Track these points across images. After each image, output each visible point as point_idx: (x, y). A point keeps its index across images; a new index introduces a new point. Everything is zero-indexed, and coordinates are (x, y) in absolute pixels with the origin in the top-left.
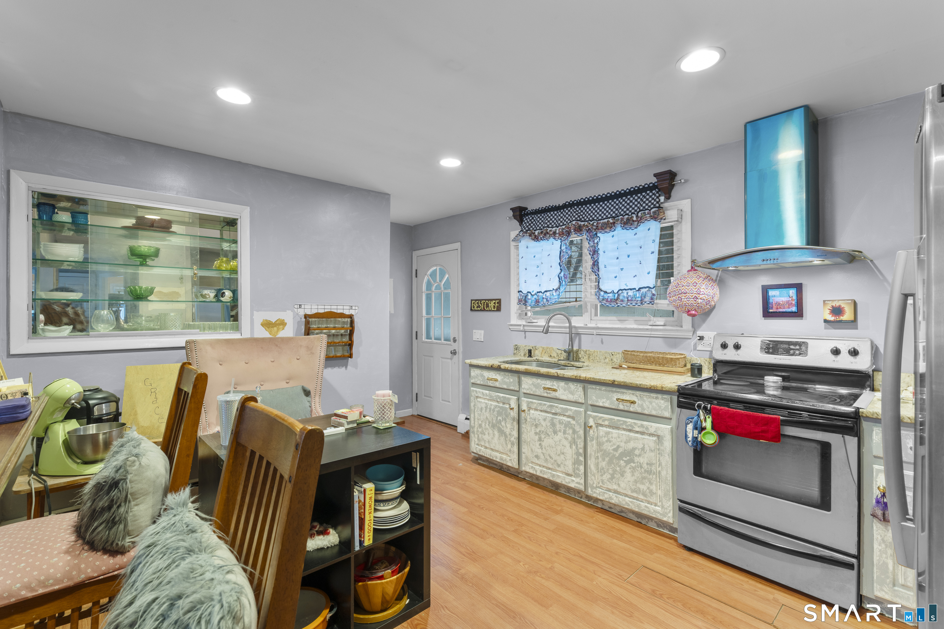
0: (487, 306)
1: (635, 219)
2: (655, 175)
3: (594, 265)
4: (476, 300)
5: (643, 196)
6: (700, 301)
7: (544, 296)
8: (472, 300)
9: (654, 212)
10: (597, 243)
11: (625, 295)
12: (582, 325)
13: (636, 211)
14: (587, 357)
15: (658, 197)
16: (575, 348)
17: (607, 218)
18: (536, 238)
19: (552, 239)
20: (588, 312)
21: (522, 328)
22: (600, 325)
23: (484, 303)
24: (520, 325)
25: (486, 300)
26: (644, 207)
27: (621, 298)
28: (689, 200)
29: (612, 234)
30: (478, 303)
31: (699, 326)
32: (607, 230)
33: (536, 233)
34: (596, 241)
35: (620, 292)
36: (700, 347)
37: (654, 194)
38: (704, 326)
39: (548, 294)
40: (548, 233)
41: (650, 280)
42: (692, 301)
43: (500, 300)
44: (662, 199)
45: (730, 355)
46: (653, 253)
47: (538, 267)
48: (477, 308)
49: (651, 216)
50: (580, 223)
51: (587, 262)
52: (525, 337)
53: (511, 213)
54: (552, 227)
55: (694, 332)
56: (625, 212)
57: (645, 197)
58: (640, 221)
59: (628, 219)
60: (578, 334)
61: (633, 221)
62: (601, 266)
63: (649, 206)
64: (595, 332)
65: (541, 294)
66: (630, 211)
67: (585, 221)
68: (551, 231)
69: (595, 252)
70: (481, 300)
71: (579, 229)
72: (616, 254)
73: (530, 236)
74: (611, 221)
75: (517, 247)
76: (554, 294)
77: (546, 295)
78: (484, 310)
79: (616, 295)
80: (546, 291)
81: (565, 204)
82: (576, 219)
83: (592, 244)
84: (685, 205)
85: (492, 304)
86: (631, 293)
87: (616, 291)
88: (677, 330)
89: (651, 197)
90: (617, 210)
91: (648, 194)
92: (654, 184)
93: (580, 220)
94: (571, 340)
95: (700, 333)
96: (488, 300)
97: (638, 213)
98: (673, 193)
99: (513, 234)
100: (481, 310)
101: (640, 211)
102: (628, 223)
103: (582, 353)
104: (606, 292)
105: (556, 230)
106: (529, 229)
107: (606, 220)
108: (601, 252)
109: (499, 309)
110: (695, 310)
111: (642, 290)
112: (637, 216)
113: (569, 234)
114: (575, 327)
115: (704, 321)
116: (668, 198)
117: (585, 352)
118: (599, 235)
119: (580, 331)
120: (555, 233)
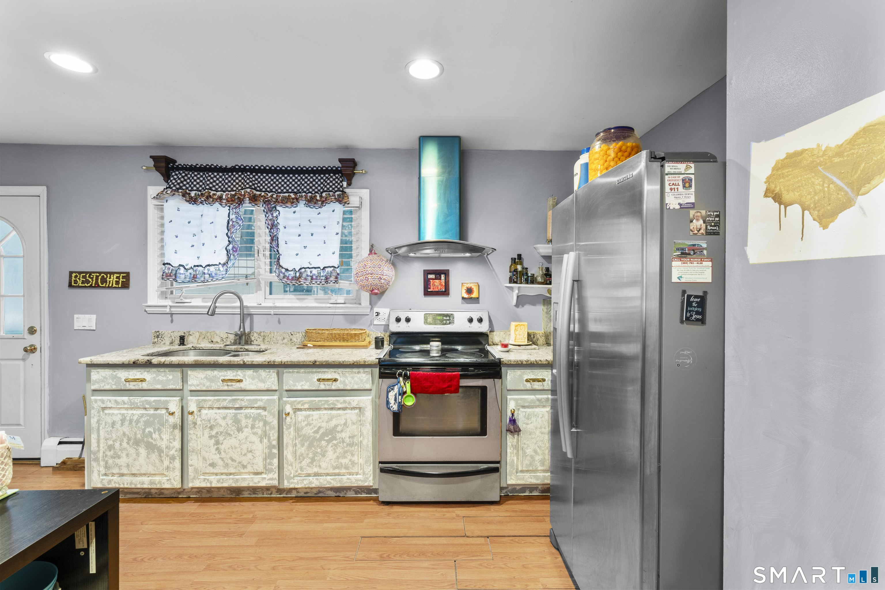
0: (104, 280)
1: (318, 198)
2: (340, 160)
3: (272, 240)
4: (80, 273)
5: (327, 178)
6: (383, 281)
7: (206, 271)
8: (71, 273)
9: (338, 195)
10: (277, 217)
11: (309, 274)
12: (255, 305)
13: (319, 190)
14: (261, 339)
15: (341, 182)
16: (247, 330)
17: (288, 192)
18: (193, 201)
19: (217, 205)
20: (260, 290)
21: (168, 310)
22: (278, 304)
23: (97, 277)
24: (166, 306)
25: (100, 273)
26: (328, 189)
27: (304, 275)
28: (368, 190)
29: (293, 209)
30: (83, 277)
31: (376, 303)
32: (289, 205)
33: (193, 194)
34: (275, 215)
35: (303, 270)
36: (376, 322)
37: (337, 178)
38: (380, 303)
39: (212, 269)
40: (210, 196)
41: (335, 261)
42: (377, 282)
43: (128, 274)
44: (345, 184)
45: (403, 327)
46: (337, 234)
47: (194, 235)
48: (83, 282)
49: (335, 199)
50: (255, 192)
51: (260, 236)
52: (172, 321)
53: (151, 163)
54: (216, 190)
55: (372, 309)
56: (308, 190)
57: (329, 179)
58: (324, 202)
59: (311, 197)
60: (251, 315)
61: (317, 200)
62: (281, 242)
63: (333, 189)
64: (272, 312)
65: (200, 268)
66: (313, 190)
67: (261, 190)
68: (214, 194)
69: (273, 226)
70: (90, 273)
71: (254, 199)
72: (298, 231)
73: (184, 196)
74: (293, 196)
75: (161, 208)
76: (221, 269)
77: (208, 270)
78: (97, 286)
79: (298, 275)
80: (209, 265)
81: (234, 167)
82: (250, 187)
83: (270, 217)
84: (365, 193)
85: (114, 278)
86: (315, 271)
87: (297, 270)
88: (357, 308)
89: (334, 180)
90: (299, 185)
91: (332, 177)
92: (337, 168)
93: (255, 189)
94: (243, 321)
95: (376, 310)
96: (106, 273)
97: (322, 193)
98: (355, 180)
99: (153, 190)
100: (91, 286)
101: (324, 191)
102: (311, 201)
103: (255, 335)
104: (287, 270)
105: (222, 195)
106: (181, 188)
107: (287, 195)
108: (281, 227)
109: (126, 285)
110: (378, 290)
111: (327, 269)
112: (321, 196)
113: (241, 201)
114: (247, 307)
115: (380, 299)
116: (349, 184)
117: (259, 334)
118: (278, 208)
119: (252, 311)
120: (220, 198)
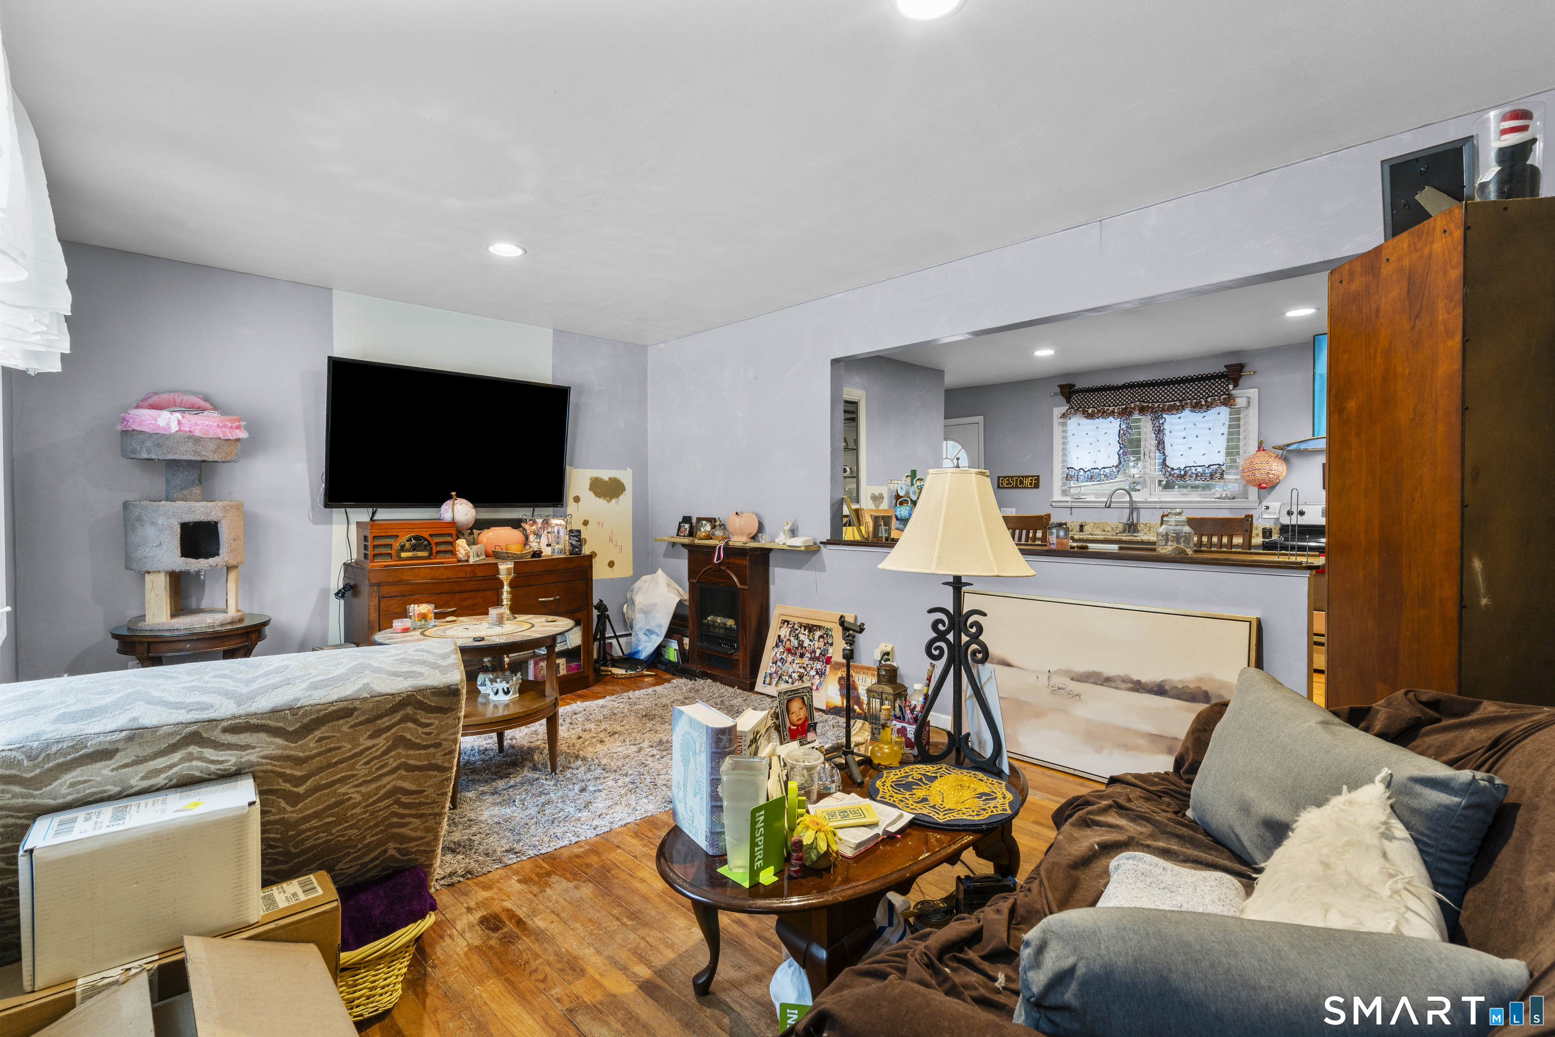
0: (1022, 483)
1: (1203, 403)
2: (1226, 366)
3: (1159, 443)
4: (1005, 477)
5: (1212, 383)
6: (1271, 476)
7: (1102, 473)
8: (999, 477)
9: (1224, 399)
10: (1163, 423)
11: (1194, 471)
12: (1142, 500)
13: (1204, 396)
14: (1147, 529)
15: (1227, 386)
16: (1135, 522)
17: (1173, 400)
18: (1091, 416)
19: (1111, 418)
20: (1146, 487)
21: (1070, 504)
22: (1162, 500)
23: (1017, 480)
24: (1068, 502)
25: (1019, 477)
26: (1213, 394)
27: (1189, 473)
28: (1257, 390)
29: (1178, 415)
30: (1007, 480)
31: (1265, 498)
32: (1174, 412)
33: (1090, 411)
34: (1161, 422)
35: (1188, 468)
36: (1265, 516)
37: (1222, 382)
38: (1270, 497)
39: (1107, 470)
40: (1104, 412)
41: (1220, 458)
42: (1264, 476)
43: (1038, 477)
44: (1231, 387)
45: (1295, 520)
46: (1223, 434)
47: (1091, 444)
48: (1007, 484)
49: (1221, 402)
50: (1143, 404)
51: (1146, 441)
52: (1071, 514)
53: (1058, 390)
54: (1109, 406)
55: (1260, 502)
56: (1193, 397)
57: (1214, 385)
58: (1209, 406)
59: (1196, 403)
60: (1137, 509)
61: (1202, 405)
62: (1167, 445)
63: (1219, 393)
64: (1158, 506)
65: (1097, 471)
66: (1198, 396)
67: (1148, 402)
68: (1108, 409)
69: (1159, 431)
70: (1012, 477)
71: (1142, 410)
72: (1183, 434)
73: (1083, 413)
74: (1178, 403)
75: (1064, 424)
76: (1115, 470)
77: (1104, 472)
78: (1017, 487)
79: (1183, 473)
80: (1104, 468)
81: (1124, 385)
82: (1139, 400)
83: (1157, 424)
84: (1253, 393)
85: (1028, 481)
86: (1200, 469)
87: (1182, 468)
88: (1244, 502)
89: (1220, 384)
90: (1184, 394)
91: (1217, 382)
92: (1222, 373)
93: (1143, 401)
94: (1131, 513)
95: (1265, 503)
96: (1023, 477)
97: (1207, 398)
98: (1241, 382)
99: (1058, 411)
100: (1013, 487)
101: (1209, 396)
102: (1197, 407)
103: (1142, 525)
104: (1172, 469)
105: (1114, 409)
106: (1080, 407)
107: (1172, 403)
108: (1166, 432)
109: (1037, 486)
110: (1266, 484)
111: (1212, 467)
112: (1206, 401)
113: (1131, 413)
114: (1135, 502)
115: (1269, 493)
116: (1236, 386)
117: (1146, 525)
118: (1164, 416)
119: (1139, 505)
120: (1113, 412)
